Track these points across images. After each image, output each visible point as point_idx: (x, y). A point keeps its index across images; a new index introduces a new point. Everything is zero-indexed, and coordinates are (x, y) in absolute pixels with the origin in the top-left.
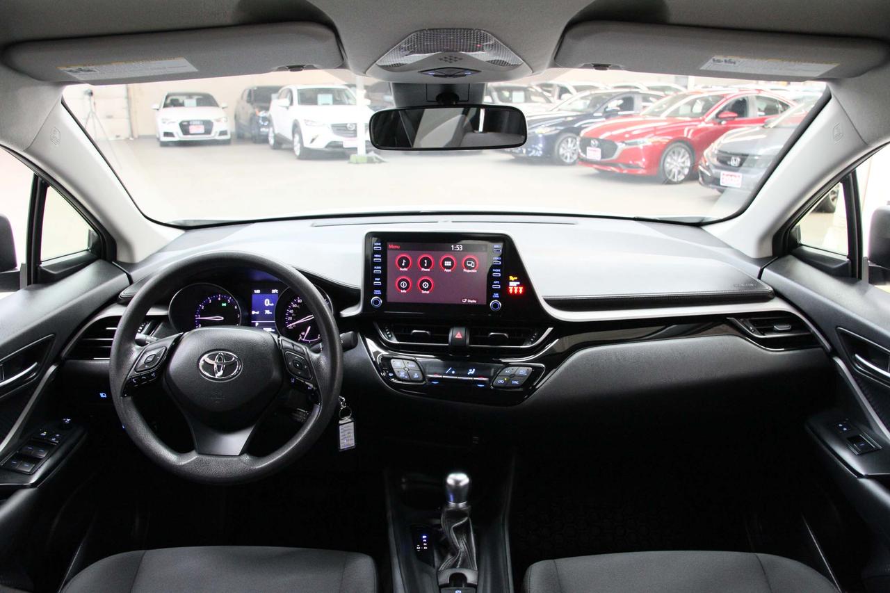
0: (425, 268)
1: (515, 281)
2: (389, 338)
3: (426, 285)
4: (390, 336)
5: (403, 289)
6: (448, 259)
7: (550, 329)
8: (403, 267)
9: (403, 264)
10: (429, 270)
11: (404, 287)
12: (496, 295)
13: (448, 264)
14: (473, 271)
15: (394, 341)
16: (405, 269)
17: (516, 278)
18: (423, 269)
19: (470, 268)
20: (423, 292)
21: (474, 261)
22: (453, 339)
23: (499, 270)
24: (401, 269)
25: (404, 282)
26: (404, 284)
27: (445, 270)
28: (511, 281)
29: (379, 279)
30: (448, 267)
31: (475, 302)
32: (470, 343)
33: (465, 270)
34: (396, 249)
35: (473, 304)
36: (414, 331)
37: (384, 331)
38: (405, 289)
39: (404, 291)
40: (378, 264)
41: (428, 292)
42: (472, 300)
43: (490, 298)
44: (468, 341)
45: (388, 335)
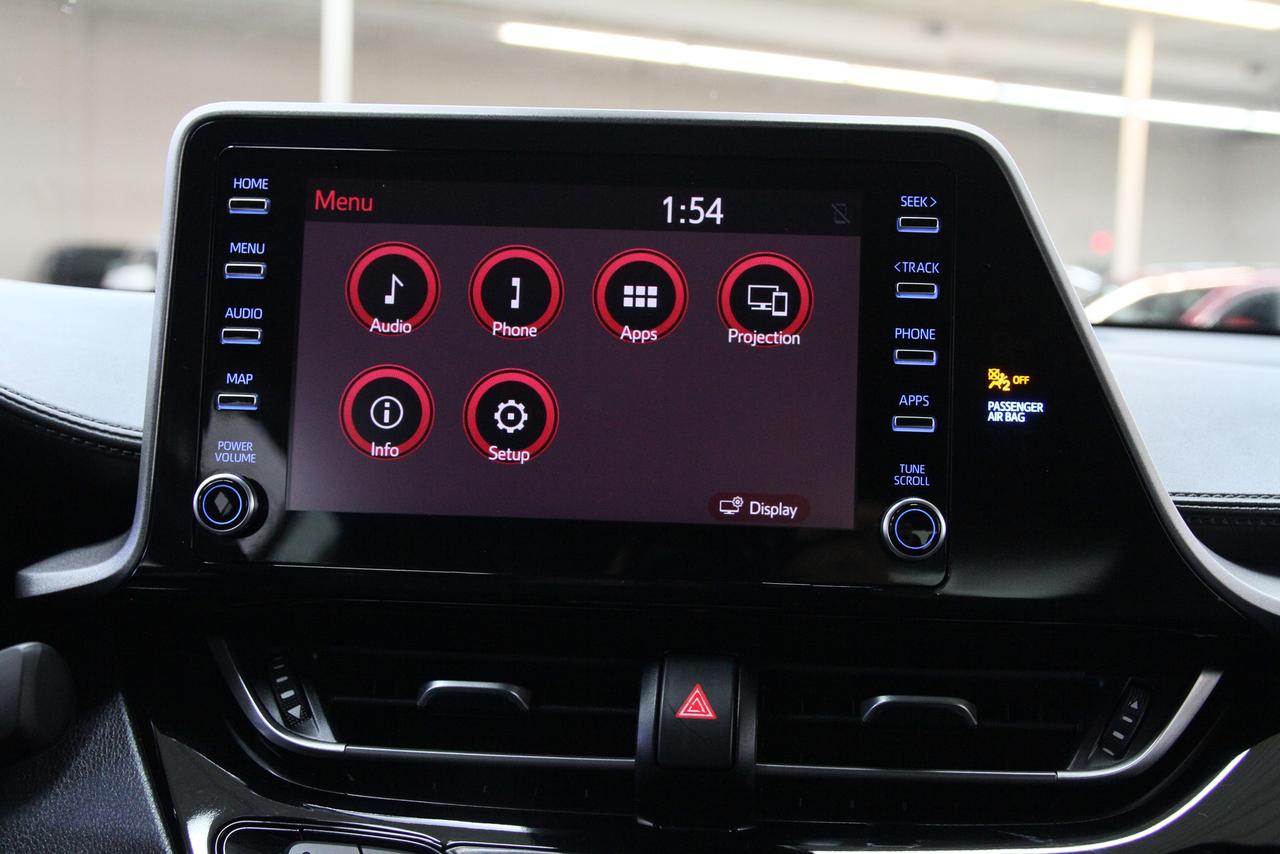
0: (514, 319)
1: (1017, 394)
2: (291, 726)
3: (510, 415)
4: (296, 712)
5: (382, 438)
6: (641, 274)
7: (1204, 685)
8: (388, 315)
9: (390, 300)
10: (531, 331)
11: (386, 424)
12: (914, 473)
13: (641, 296)
14: (781, 338)
15: (322, 740)
16: (401, 327)
17: (1021, 379)
18: (499, 327)
19: (766, 323)
20: (498, 455)
21: (787, 283)
22: (669, 727)
23: (929, 334)
24: (376, 324)
25: (388, 399)
26: (387, 413)
27: (626, 331)
28: (998, 395)
29: (246, 379)
30: (640, 318)
31: (790, 511)
32: (764, 752)
33: (734, 334)
34: (354, 216)
35: (780, 525)
36: (438, 684)
37: (264, 687)
38: (395, 437)
39: (389, 450)
40: (244, 294)
41: (523, 457)
42: (771, 501)
43: (876, 489)
44: (748, 742)
45: (283, 707)
